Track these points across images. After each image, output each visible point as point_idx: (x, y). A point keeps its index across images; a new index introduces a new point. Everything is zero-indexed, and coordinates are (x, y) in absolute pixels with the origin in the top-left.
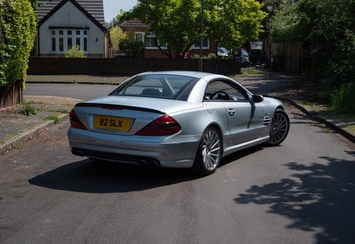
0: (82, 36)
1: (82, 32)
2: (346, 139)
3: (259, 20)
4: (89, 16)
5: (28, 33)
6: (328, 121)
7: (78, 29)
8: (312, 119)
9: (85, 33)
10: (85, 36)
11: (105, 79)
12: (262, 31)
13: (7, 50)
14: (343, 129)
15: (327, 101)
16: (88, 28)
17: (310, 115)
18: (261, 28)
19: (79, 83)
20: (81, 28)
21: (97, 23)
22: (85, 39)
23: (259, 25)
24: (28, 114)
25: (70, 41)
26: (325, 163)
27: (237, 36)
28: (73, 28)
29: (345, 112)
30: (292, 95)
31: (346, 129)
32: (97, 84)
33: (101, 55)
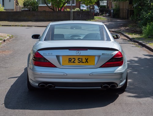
2: (147, 50)
6: (140, 42)
8: (132, 41)
11: (17, 23)
14: (146, 45)
15: (140, 33)
17: (131, 40)
19: (2, 26)
26: (136, 59)
29: (149, 38)
30: (123, 30)
31: (148, 45)
32: (13, 26)
33: (13, 10)
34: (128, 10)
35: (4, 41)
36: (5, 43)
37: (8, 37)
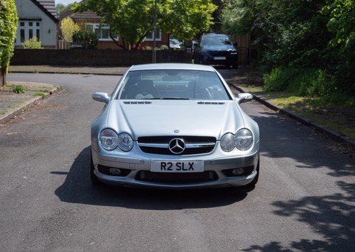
0: (34, 28)
1: (34, 23)
3: (209, 13)
4: (41, 7)
5: (13, 26)
7: (31, 20)
9: (38, 25)
10: (38, 28)
11: (64, 69)
12: (213, 23)
13: (2, 41)
16: (40, 20)
18: (211, 21)
19: (40, 72)
20: (34, 20)
21: (49, 14)
22: (38, 31)
23: (209, 17)
24: (18, 92)
25: (22, 32)
27: (188, 28)
28: (26, 19)
32: (57, 73)
33: (54, 46)
34: (249, 50)
35: (51, 93)
36: (53, 96)
37: (55, 89)
